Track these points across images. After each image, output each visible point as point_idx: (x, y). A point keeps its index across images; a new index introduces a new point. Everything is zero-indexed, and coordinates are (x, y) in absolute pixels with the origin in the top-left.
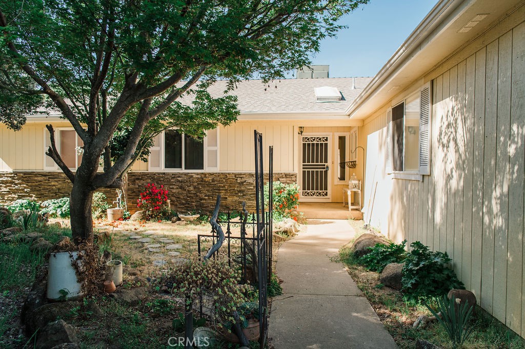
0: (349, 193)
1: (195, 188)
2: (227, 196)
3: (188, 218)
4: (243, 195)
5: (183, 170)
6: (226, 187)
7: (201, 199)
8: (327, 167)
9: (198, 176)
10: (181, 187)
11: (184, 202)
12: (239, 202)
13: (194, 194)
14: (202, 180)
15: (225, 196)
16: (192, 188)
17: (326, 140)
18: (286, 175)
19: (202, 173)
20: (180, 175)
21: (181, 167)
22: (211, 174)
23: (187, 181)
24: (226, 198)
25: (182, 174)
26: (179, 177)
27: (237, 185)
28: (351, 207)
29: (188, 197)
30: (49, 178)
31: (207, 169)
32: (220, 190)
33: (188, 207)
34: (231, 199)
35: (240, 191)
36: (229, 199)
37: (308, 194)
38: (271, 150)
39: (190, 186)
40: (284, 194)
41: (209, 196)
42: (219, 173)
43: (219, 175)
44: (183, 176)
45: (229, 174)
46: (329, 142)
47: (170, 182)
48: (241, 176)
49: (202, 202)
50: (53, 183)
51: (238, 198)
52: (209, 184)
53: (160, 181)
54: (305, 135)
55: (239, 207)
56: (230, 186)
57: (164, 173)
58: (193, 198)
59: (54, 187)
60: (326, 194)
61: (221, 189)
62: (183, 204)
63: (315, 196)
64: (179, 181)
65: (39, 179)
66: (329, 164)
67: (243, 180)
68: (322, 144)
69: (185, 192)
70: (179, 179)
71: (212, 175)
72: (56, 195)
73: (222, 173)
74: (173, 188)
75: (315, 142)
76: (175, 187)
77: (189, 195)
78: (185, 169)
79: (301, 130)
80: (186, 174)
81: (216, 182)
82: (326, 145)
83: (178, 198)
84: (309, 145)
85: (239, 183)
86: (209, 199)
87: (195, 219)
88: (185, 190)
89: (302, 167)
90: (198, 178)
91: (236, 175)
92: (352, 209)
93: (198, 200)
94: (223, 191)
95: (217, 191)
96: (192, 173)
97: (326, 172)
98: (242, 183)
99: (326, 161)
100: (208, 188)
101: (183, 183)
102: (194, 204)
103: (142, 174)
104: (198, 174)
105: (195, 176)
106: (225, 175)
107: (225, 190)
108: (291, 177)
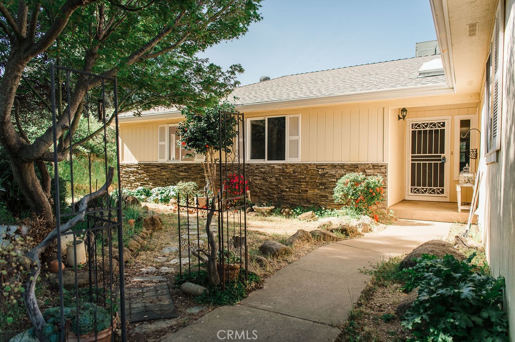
0: (458, 189)
1: (276, 179)
2: (308, 189)
3: (259, 210)
4: (325, 188)
5: (266, 161)
6: (307, 179)
7: (283, 191)
8: (444, 158)
9: (280, 167)
10: (264, 179)
11: (266, 193)
12: (320, 195)
13: (276, 185)
14: (284, 171)
15: (305, 189)
16: (273, 180)
17: (443, 125)
18: (375, 166)
19: (284, 164)
20: (263, 166)
21: (263, 158)
23: (269, 172)
24: (307, 191)
25: (265, 165)
26: (262, 168)
27: (318, 177)
28: (460, 208)
29: (270, 188)
30: (161, 169)
31: (289, 160)
32: (300, 182)
33: (270, 199)
34: (312, 192)
35: (321, 184)
36: (310, 192)
37: (418, 190)
39: (272, 178)
40: (362, 187)
41: (289, 188)
42: (300, 164)
43: (300, 165)
44: (266, 167)
45: (310, 164)
46: (447, 129)
47: (253, 173)
48: (323, 167)
49: (283, 194)
50: (163, 174)
51: (319, 192)
52: (290, 176)
54: (410, 120)
55: (321, 201)
56: (312, 178)
57: (249, 164)
58: (274, 190)
59: (164, 177)
60: (442, 192)
61: (302, 180)
62: (265, 196)
63: (426, 194)
64: (261, 172)
65: (155, 169)
66: (447, 154)
67: (325, 171)
68: (436, 131)
69: (268, 184)
70: (262, 170)
71: (293, 166)
72: (166, 183)
73: (303, 164)
74: (256, 179)
75: (428, 129)
76: (258, 178)
77: (271, 186)
78: (268, 160)
79: (403, 113)
80: (268, 165)
81: (297, 174)
82: (443, 131)
83: (261, 189)
84: (420, 132)
85: (321, 175)
86: (290, 191)
87: (268, 211)
88: (267, 181)
89: (410, 158)
90: (279, 169)
91: (317, 166)
92: (463, 211)
93: (279, 192)
94: (304, 184)
95: (298, 183)
96: (274, 164)
97: (442, 165)
98: (323, 175)
99: (442, 152)
100: (289, 180)
101: (265, 173)
102: (275, 196)
103: (230, 165)
104: (279, 165)
105: (276, 167)
106: (306, 166)
107: (306, 182)
108: (379, 168)
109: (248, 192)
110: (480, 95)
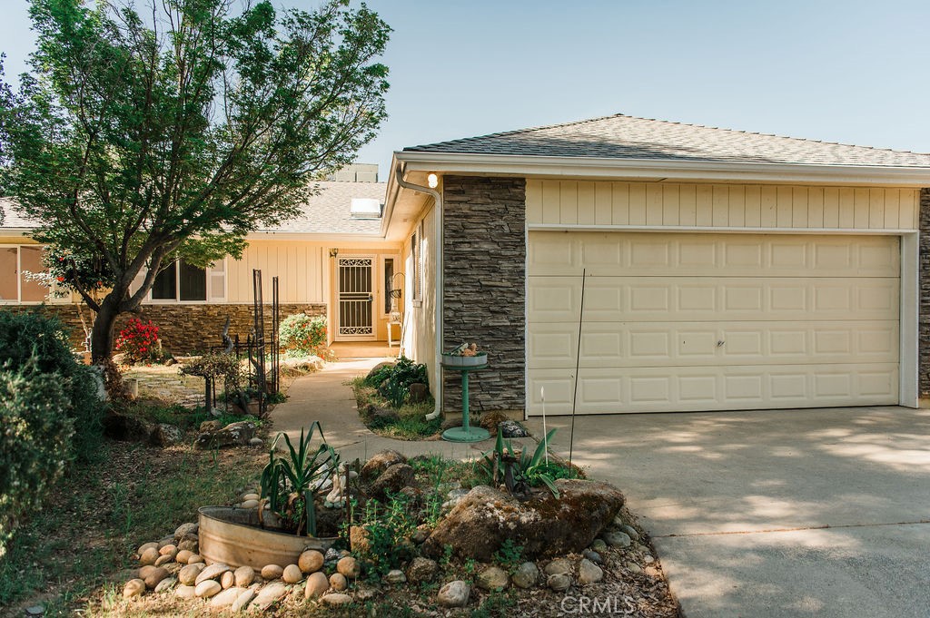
0: (389, 326)
1: (194, 323)
2: (238, 334)
5: (178, 302)
6: (237, 322)
7: (203, 338)
8: (371, 297)
9: (199, 309)
10: (175, 324)
11: (179, 342)
13: (194, 331)
14: (205, 314)
15: (235, 334)
16: (190, 324)
17: (370, 263)
18: (314, 307)
19: (205, 305)
20: (174, 308)
21: (174, 297)
22: (216, 306)
23: (183, 315)
25: (177, 306)
26: (173, 310)
27: (251, 320)
28: (391, 343)
29: (185, 335)
31: (211, 299)
33: (186, 348)
34: (244, 337)
36: (242, 337)
37: (347, 331)
38: (276, 280)
39: (188, 322)
40: (308, 328)
41: (214, 334)
42: (227, 305)
43: (227, 307)
44: (178, 309)
45: (240, 305)
46: (373, 266)
47: (159, 317)
49: (204, 341)
52: (214, 319)
53: (146, 315)
54: (341, 256)
56: (243, 321)
57: (152, 306)
58: (192, 337)
60: (370, 331)
61: (230, 324)
62: (178, 345)
63: (356, 334)
64: (172, 316)
66: (373, 293)
68: (364, 269)
69: (182, 329)
70: (173, 313)
71: (218, 307)
73: (231, 305)
74: (164, 325)
75: (355, 266)
76: (167, 323)
77: (187, 333)
78: (181, 300)
79: (334, 251)
80: (181, 307)
81: (223, 317)
82: (369, 269)
83: (172, 337)
84: (348, 269)
86: (214, 337)
88: (181, 327)
89: (339, 297)
90: (199, 312)
91: (249, 307)
92: (392, 346)
93: (199, 339)
94: (233, 327)
96: (190, 305)
97: (370, 303)
99: (370, 290)
100: (212, 324)
101: (178, 318)
102: (193, 344)
104: (198, 306)
105: (194, 309)
106: (235, 307)
107: (236, 326)
108: (318, 309)
109: (159, 340)
110: (403, 244)
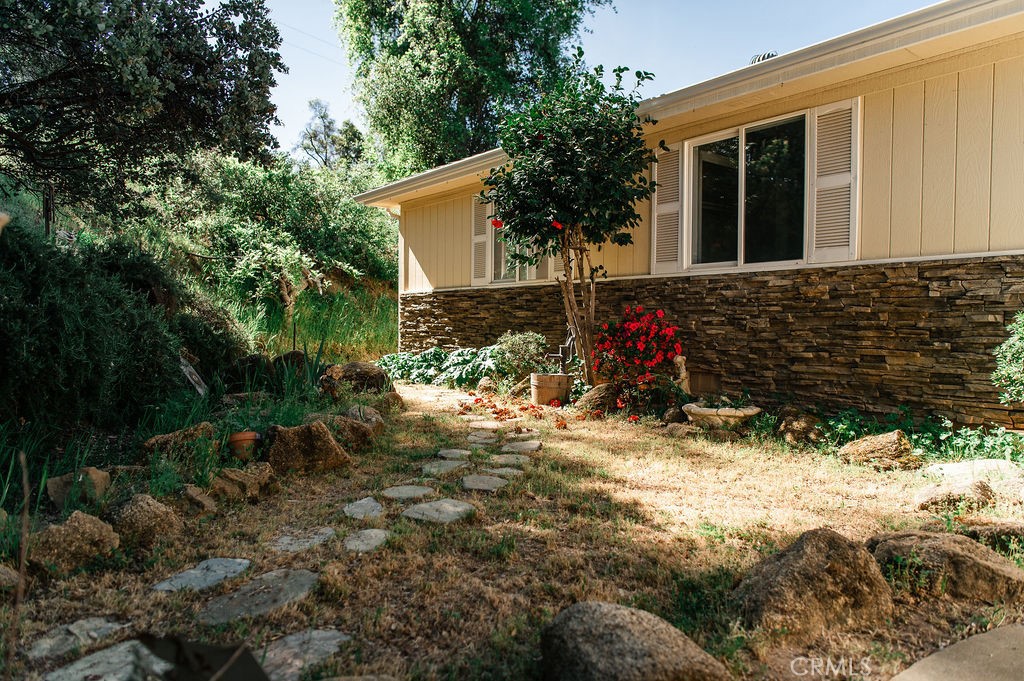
1: (773, 321)
2: (884, 352)
3: (704, 417)
4: (953, 350)
5: (741, 267)
6: (884, 317)
7: (793, 360)
9: (785, 282)
10: (733, 321)
11: (739, 365)
12: (934, 375)
13: (771, 341)
14: (798, 294)
15: (875, 352)
16: (763, 323)
19: (798, 272)
20: (729, 281)
21: (732, 256)
22: (827, 273)
23: (749, 300)
24: (882, 359)
25: (736, 277)
26: (728, 288)
27: (927, 311)
29: (753, 350)
30: (478, 303)
31: (816, 256)
32: (857, 328)
33: (751, 384)
34: (902, 361)
35: (939, 334)
36: (894, 364)
39: (758, 316)
41: (817, 349)
42: (854, 267)
43: (854, 272)
44: (739, 285)
45: (894, 267)
47: (701, 304)
48: (946, 273)
49: (794, 368)
50: (482, 315)
51: (928, 362)
52: (818, 309)
53: (678, 300)
55: (937, 396)
56: (900, 315)
57: (688, 278)
58: (766, 356)
59: (484, 324)
61: (863, 323)
62: (738, 373)
64: (725, 301)
65: (465, 304)
67: (955, 287)
69: (745, 336)
70: (728, 293)
71: (831, 274)
72: (487, 339)
73: (868, 267)
74: (709, 323)
76: (715, 319)
77: (754, 344)
78: (747, 261)
80: (747, 278)
81: (843, 302)
83: (724, 353)
85: (938, 303)
86: (819, 359)
87: (732, 421)
88: (742, 328)
90: (783, 289)
91: (921, 269)
93: (783, 362)
94: (871, 334)
95: (847, 332)
96: (765, 274)
98: (947, 303)
100: (816, 323)
101: (738, 305)
102: (768, 374)
103: (635, 284)
104: (783, 275)
105: (773, 281)
106: (880, 274)
107: (880, 328)
109: (680, 359)
